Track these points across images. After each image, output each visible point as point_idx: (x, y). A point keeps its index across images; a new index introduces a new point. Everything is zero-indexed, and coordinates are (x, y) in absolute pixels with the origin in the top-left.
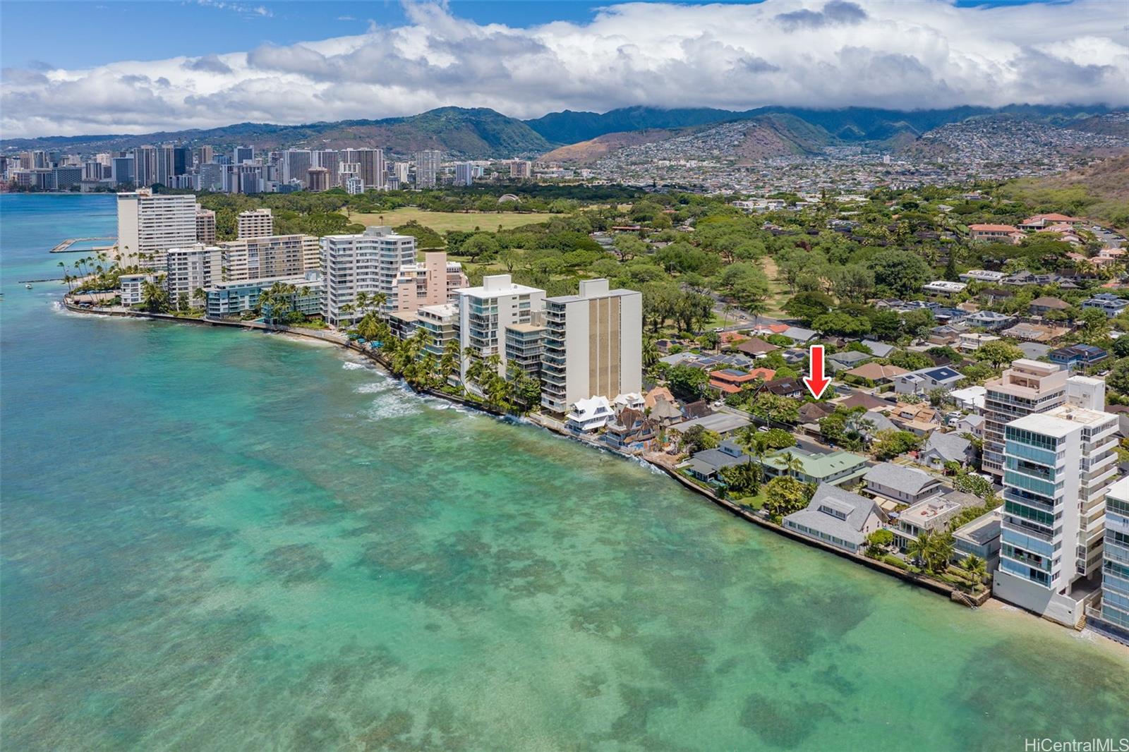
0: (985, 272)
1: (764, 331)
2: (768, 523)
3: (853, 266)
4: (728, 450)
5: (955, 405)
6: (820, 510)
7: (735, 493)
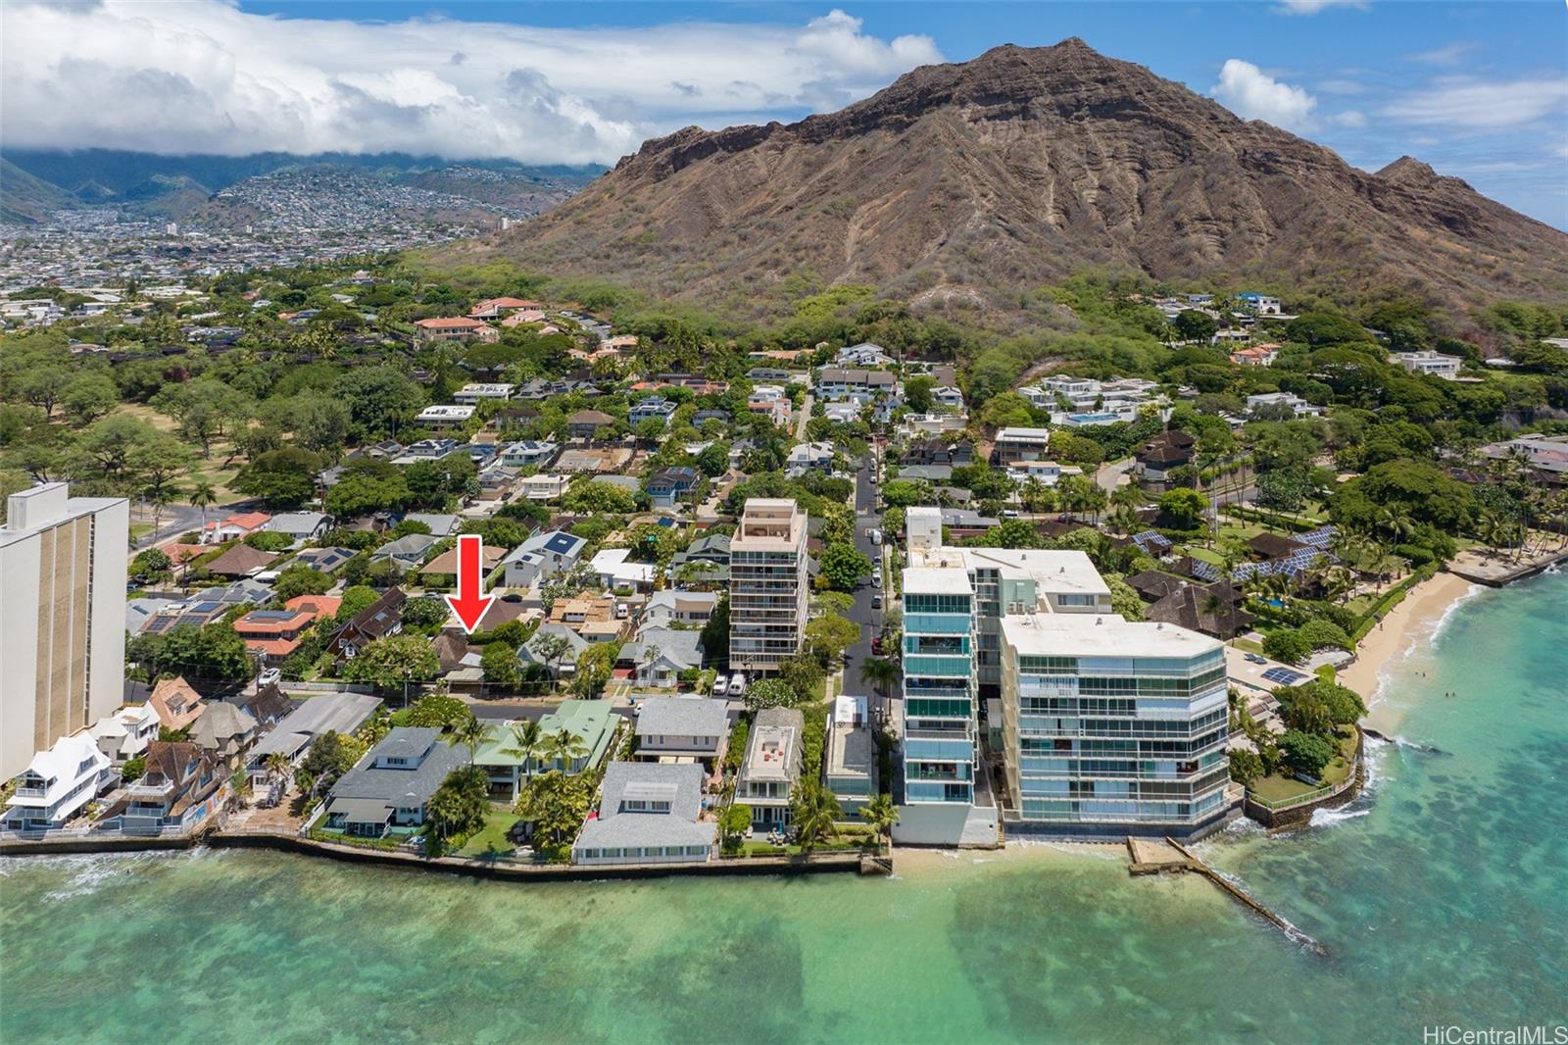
0: (486, 386)
1: (226, 531)
2: (547, 868)
3: (286, 402)
4: (396, 761)
5: (599, 585)
6: (622, 810)
7: (458, 835)
